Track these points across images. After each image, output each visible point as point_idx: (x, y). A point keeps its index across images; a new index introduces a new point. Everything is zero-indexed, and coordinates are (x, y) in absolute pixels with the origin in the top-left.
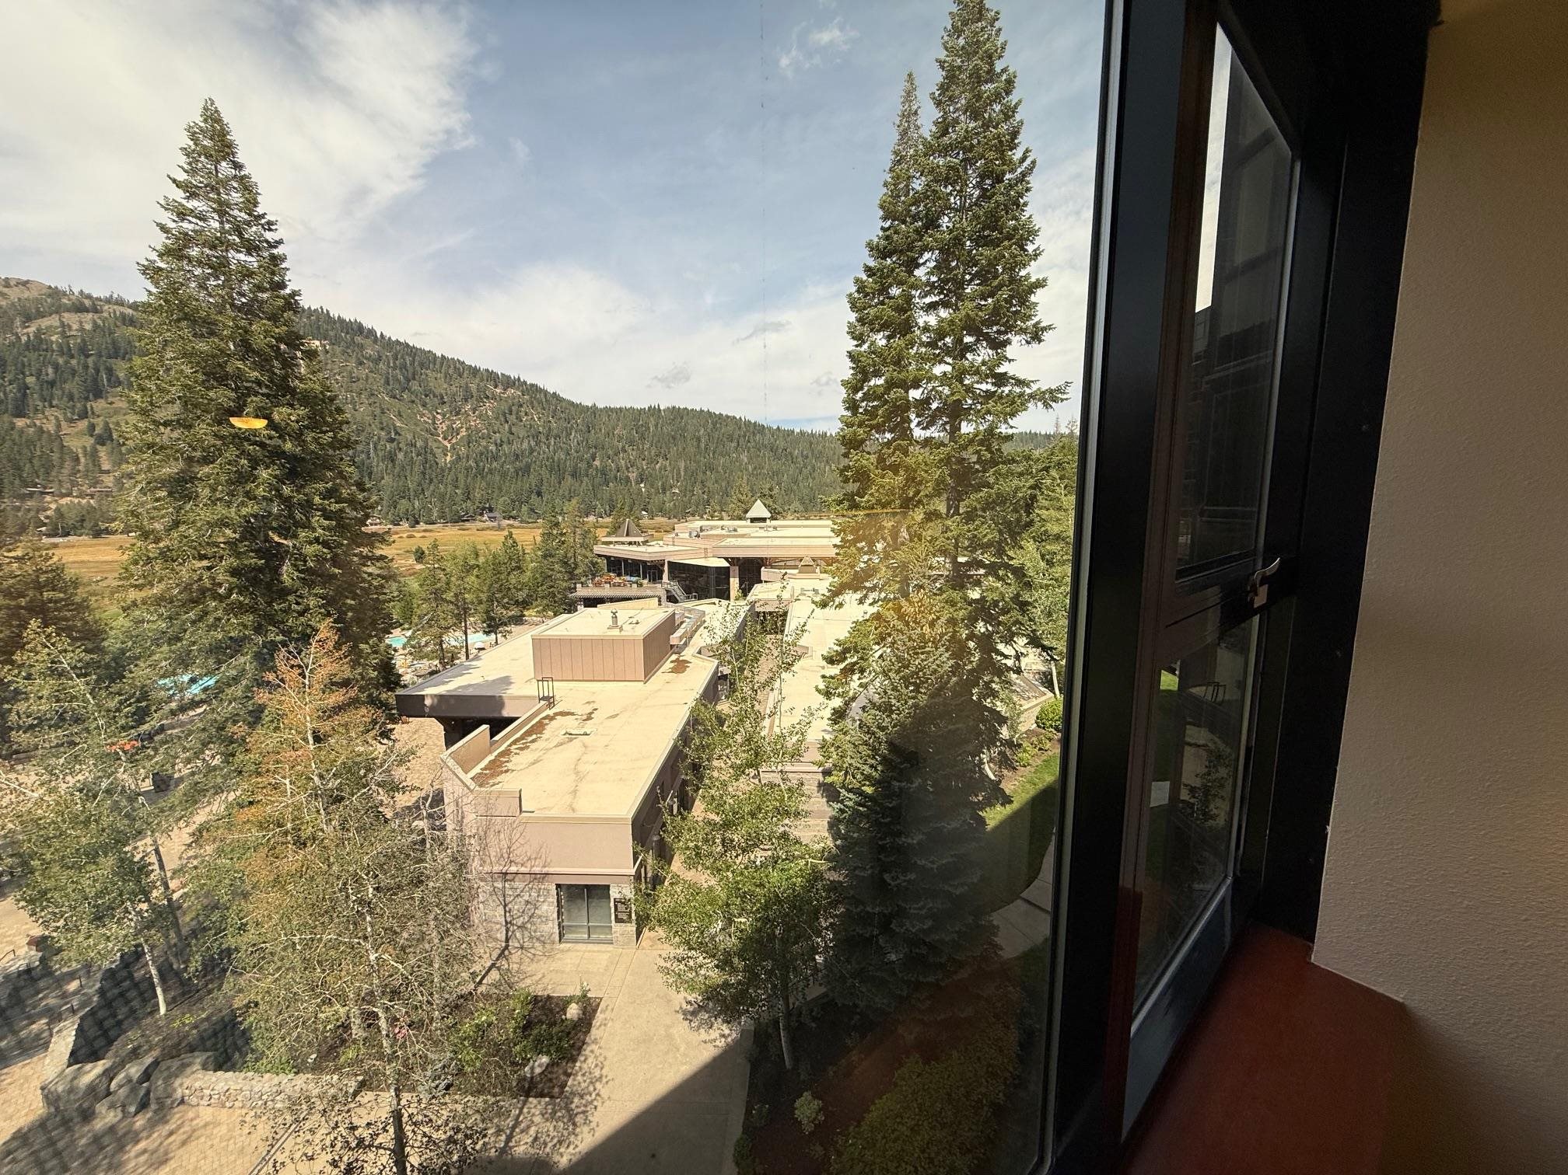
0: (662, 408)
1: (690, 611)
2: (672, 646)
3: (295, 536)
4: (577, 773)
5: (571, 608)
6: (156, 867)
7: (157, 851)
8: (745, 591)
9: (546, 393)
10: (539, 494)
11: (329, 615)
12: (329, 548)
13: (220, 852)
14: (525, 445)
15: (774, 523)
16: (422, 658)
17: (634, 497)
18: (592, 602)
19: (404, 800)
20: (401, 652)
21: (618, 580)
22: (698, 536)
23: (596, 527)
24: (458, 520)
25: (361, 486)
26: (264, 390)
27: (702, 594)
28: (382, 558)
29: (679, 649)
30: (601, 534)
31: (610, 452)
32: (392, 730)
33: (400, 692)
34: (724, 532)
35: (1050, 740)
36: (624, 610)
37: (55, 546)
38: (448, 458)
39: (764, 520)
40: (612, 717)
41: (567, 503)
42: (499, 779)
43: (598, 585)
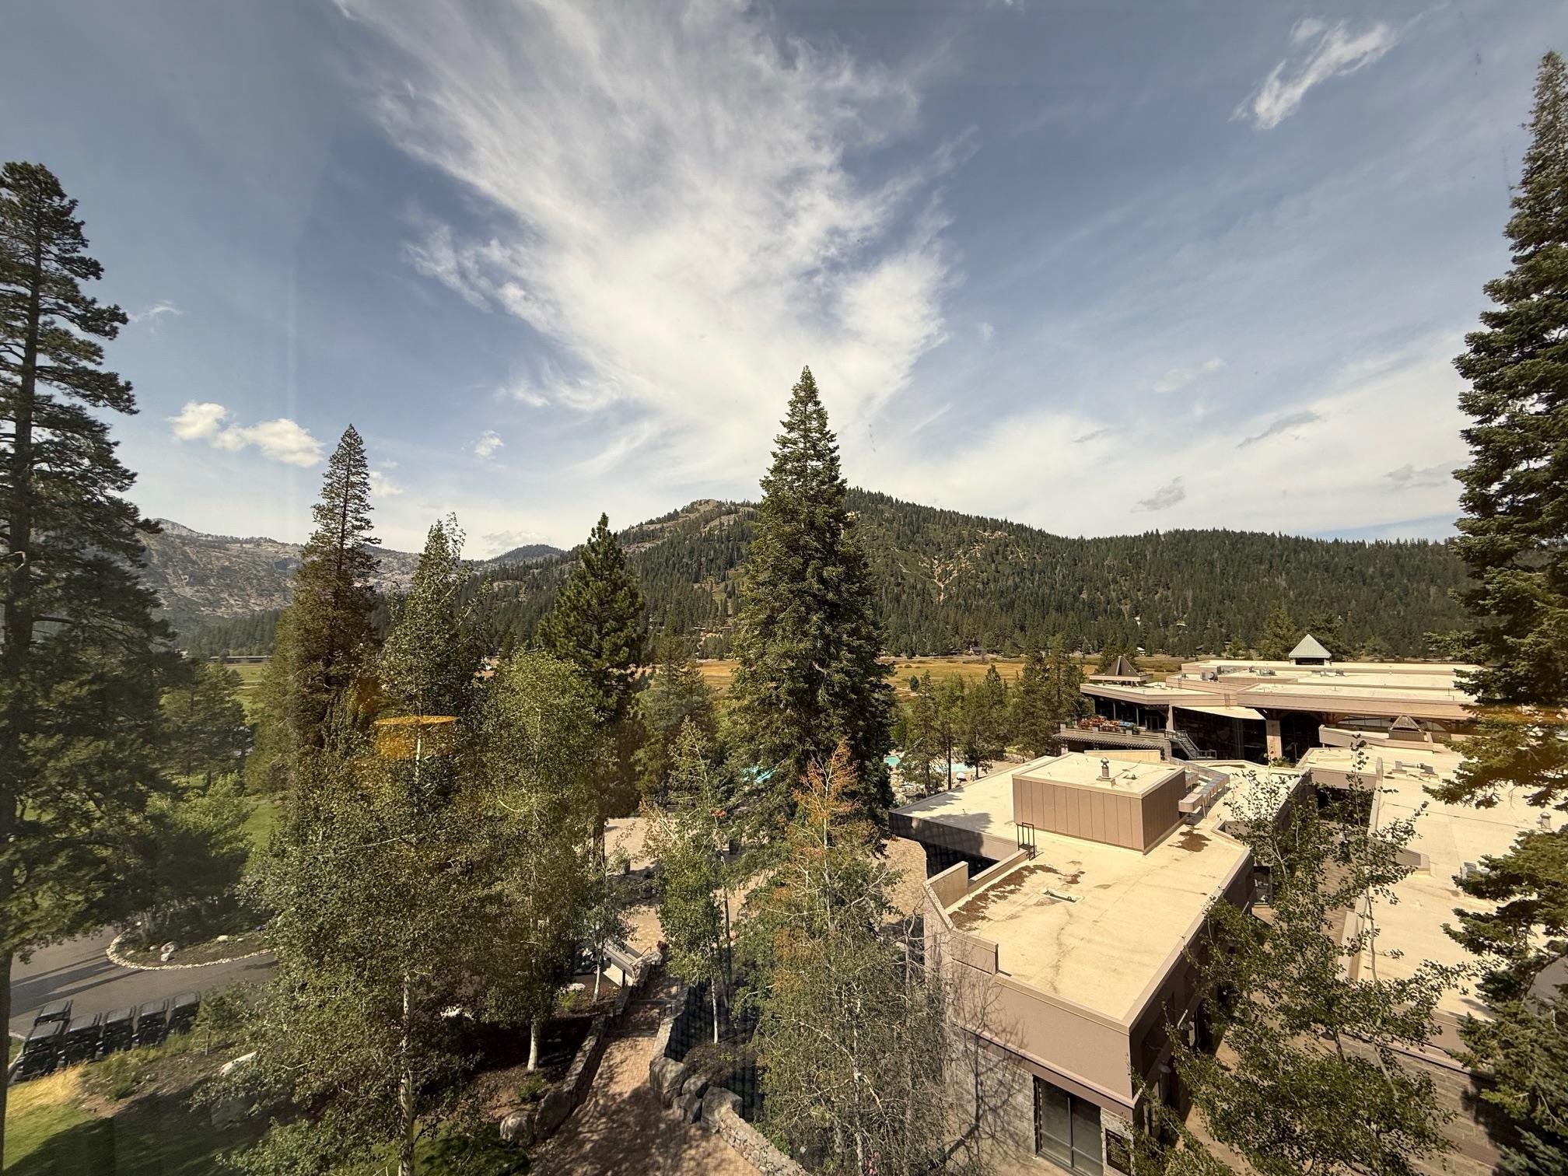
1: (1206, 772)
2: (1182, 814)
3: (828, 666)
4: (1060, 944)
5: (1054, 749)
8: (1292, 756)
9: (1031, 531)
10: (1022, 629)
11: (845, 733)
12: (850, 676)
14: (1010, 582)
15: (1337, 665)
16: (911, 780)
17: (1128, 631)
18: (1079, 746)
19: (889, 919)
20: (895, 771)
21: (1107, 724)
22: (1215, 679)
23: (1082, 663)
24: (947, 653)
25: (875, 624)
26: (819, 555)
27: (1224, 752)
28: (887, 686)
29: (1192, 819)
30: (1089, 671)
31: (1099, 584)
32: (884, 846)
33: (893, 811)
34: (1253, 675)
36: (1118, 761)
38: (942, 598)
39: (1320, 661)
40: (1106, 887)
41: (1051, 638)
42: (975, 924)
43: (1085, 727)
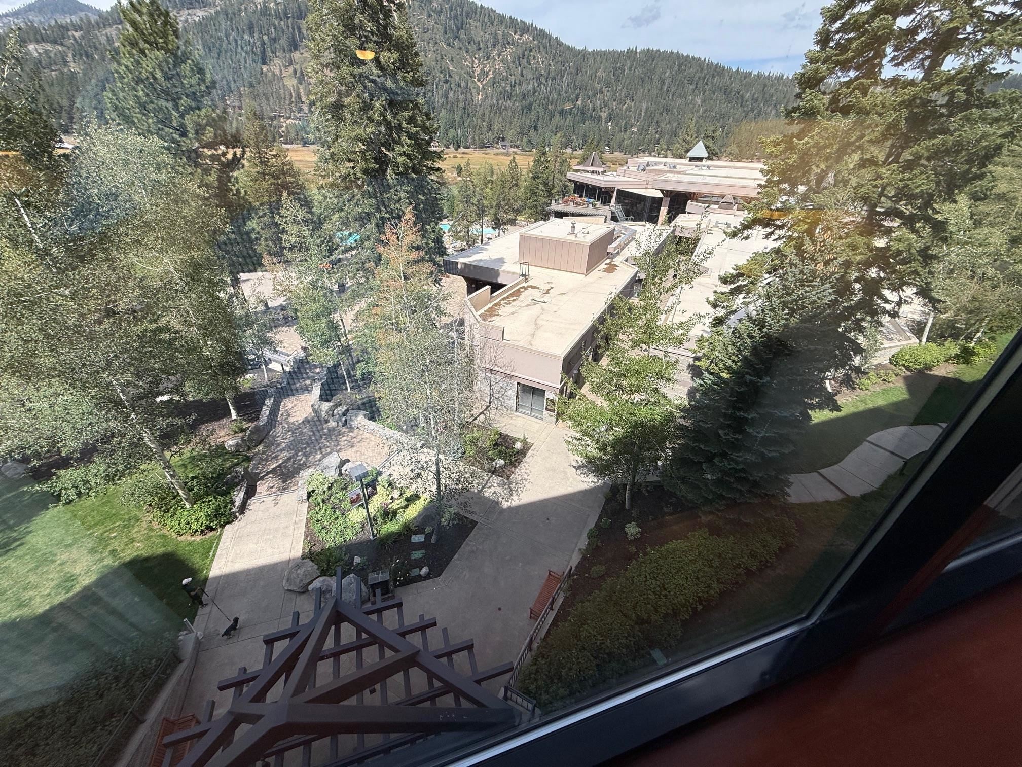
0: (638, 51)
1: (626, 229)
2: (608, 253)
3: (393, 150)
4: (536, 324)
5: (545, 217)
6: (342, 327)
7: (342, 320)
8: (670, 220)
9: (550, 37)
10: (536, 128)
11: (411, 204)
12: (411, 160)
13: (366, 326)
14: (530, 87)
15: (710, 163)
16: (457, 240)
17: (602, 134)
18: (560, 215)
19: (445, 320)
20: (447, 234)
21: (579, 200)
22: (644, 170)
23: (571, 158)
24: (483, 146)
25: (427, 115)
27: (638, 217)
28: (439, 169)
29: (611, 256)
30: (573, 162)
31: (590, 93)
32: (440, 279)
33: (445, 258)
34: (665, 168)
35: (897, 375)
36: (580, 223)
37: (288, 150)
38: (480, 97)
39: (700, 159)
40: (562, 294)
41: (553, 137)
42: (493, 318)
43: (566, 202)
